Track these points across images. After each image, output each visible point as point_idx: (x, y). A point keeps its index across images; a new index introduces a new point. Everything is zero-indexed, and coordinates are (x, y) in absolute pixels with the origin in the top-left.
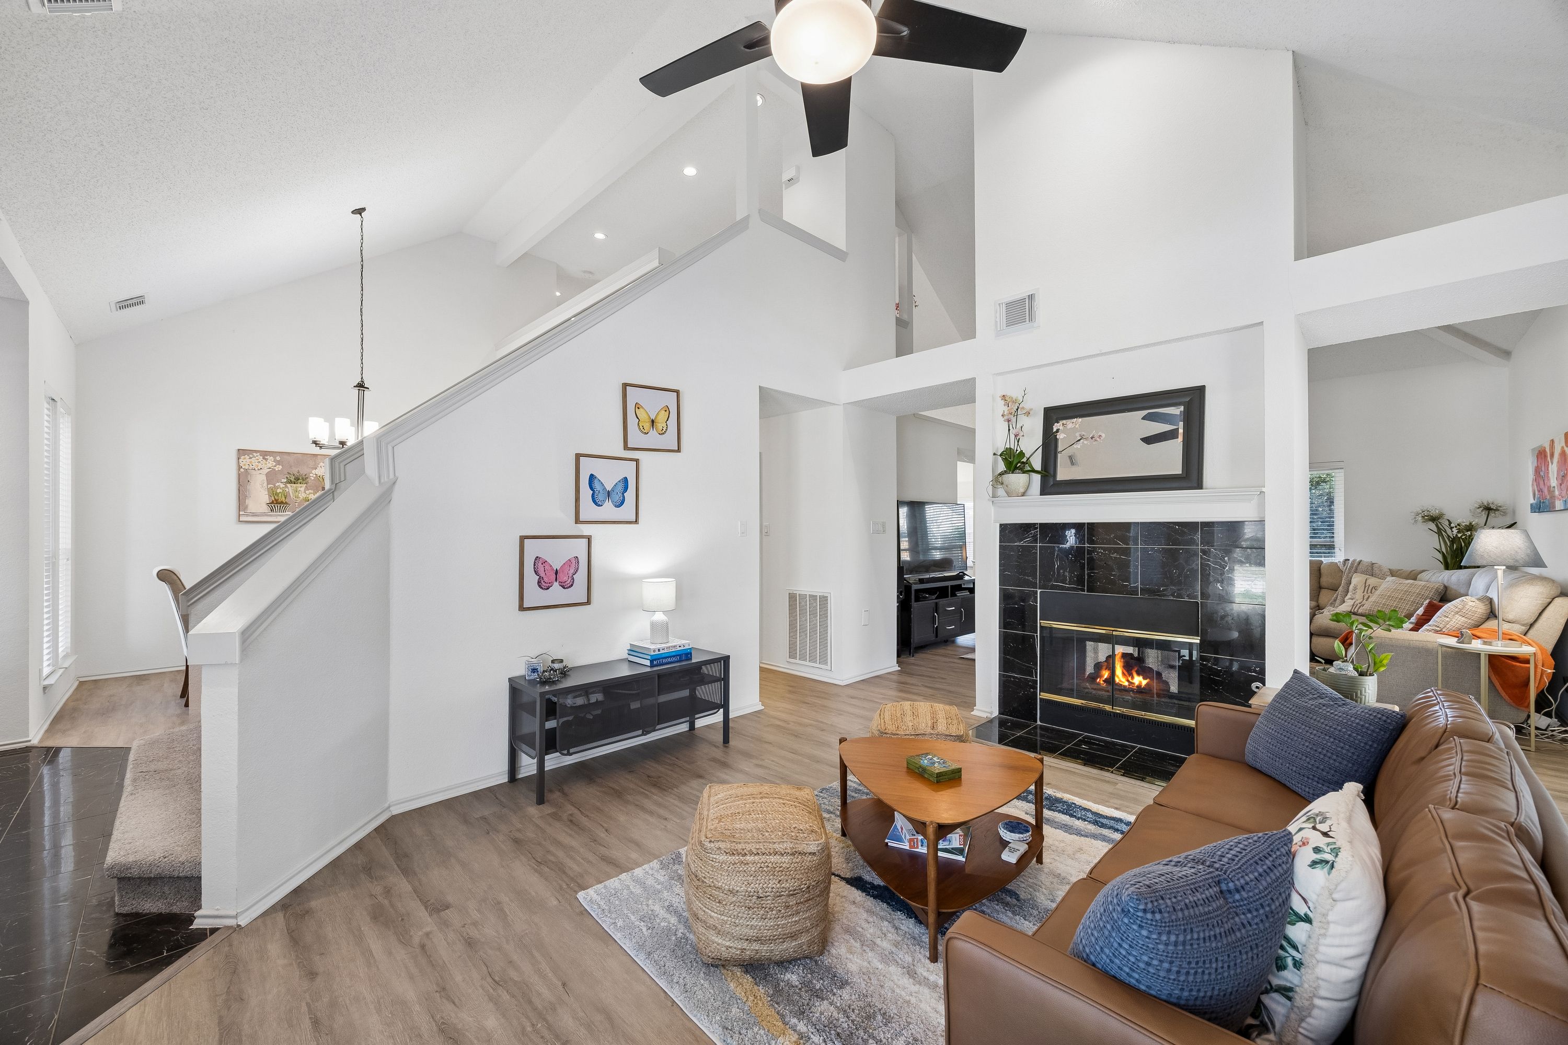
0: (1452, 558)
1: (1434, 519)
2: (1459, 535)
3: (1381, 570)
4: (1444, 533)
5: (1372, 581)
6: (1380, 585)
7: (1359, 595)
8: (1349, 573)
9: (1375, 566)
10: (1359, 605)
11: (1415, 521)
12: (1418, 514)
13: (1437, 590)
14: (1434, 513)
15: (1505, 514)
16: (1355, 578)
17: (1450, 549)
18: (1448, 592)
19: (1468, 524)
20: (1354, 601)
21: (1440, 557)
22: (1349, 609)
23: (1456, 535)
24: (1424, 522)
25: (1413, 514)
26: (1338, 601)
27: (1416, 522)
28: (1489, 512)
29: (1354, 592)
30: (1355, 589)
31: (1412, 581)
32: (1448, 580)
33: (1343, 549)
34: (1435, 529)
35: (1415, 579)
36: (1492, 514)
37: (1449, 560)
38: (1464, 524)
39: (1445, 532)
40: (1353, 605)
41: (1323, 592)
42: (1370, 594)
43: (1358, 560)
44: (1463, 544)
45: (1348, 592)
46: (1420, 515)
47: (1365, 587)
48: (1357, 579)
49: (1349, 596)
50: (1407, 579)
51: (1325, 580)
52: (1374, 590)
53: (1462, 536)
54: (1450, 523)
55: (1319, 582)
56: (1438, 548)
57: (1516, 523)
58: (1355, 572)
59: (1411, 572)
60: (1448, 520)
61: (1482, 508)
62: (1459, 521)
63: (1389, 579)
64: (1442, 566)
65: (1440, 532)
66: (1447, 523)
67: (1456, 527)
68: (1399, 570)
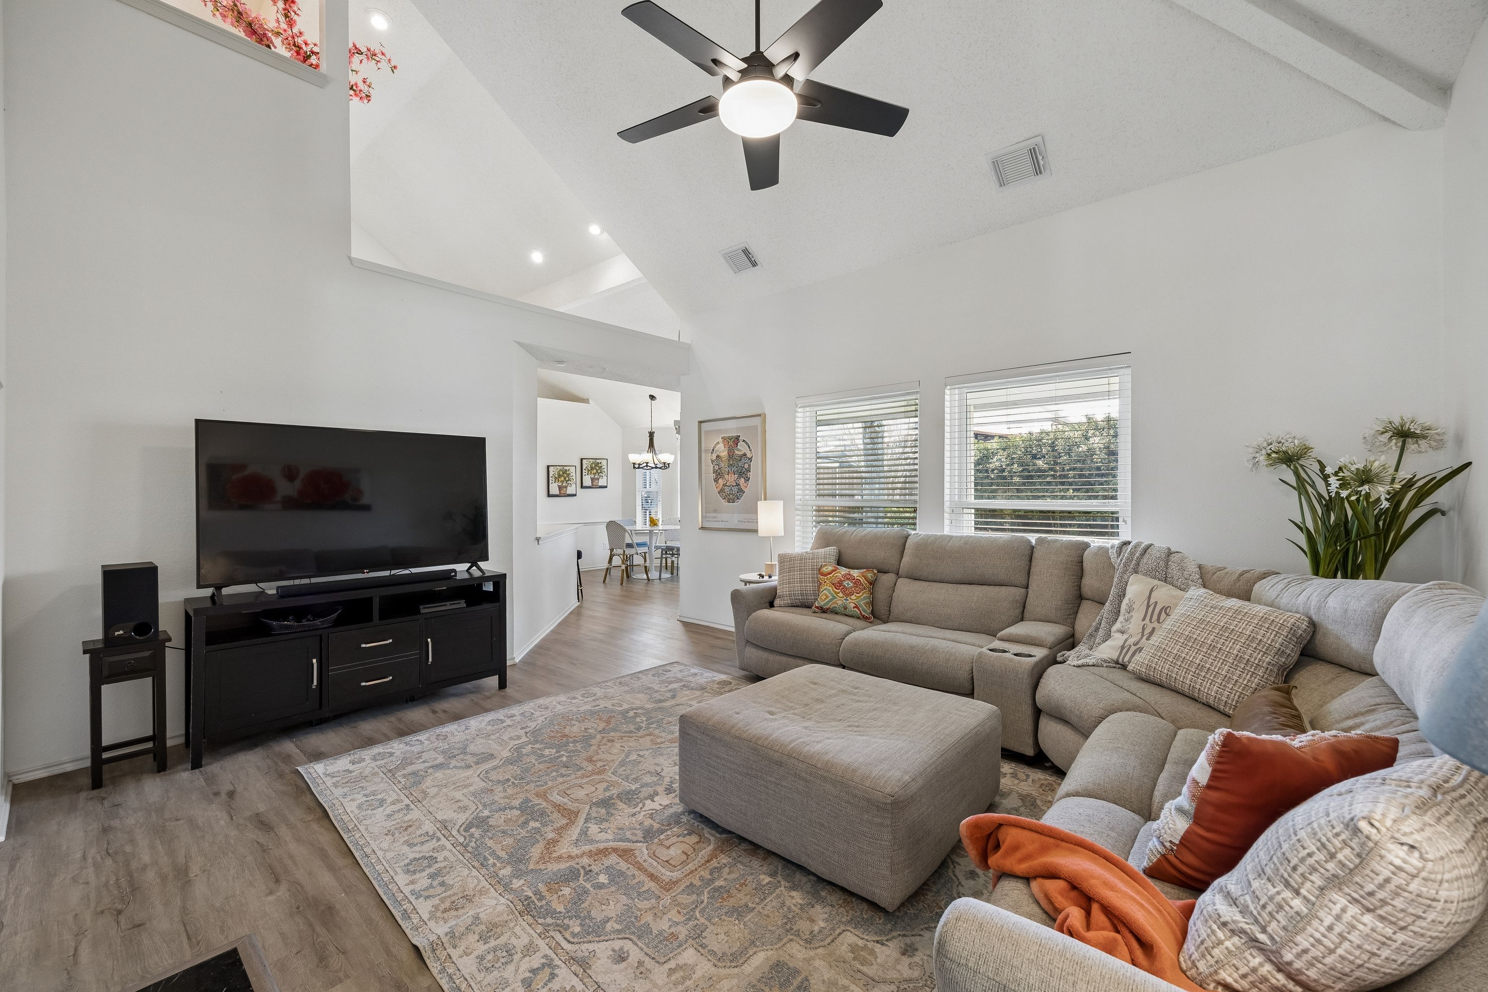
0: (1327, 545)
1: (1289, 459)
2: (1344, 494)
3: (1182, 569)
4: (1310, 489)
5: (1164, 593)
6: (1176, 605)
7: (1135, 625)
8: (1124, 572)
9: (1175, 558)
10: (1133, 648)
11: (1254, 464)
12: (1259, 449)
13: (1292, 631)
14: (1292, 445)
15: (1440, 444)
16: (1132, 584)
17: (1324, 523)
18: (1319, 637)
19: (1360, 466)
20: (1125, 636)
21: (1302, 540)
22: (1114, 655)
23: (1337, 493)
24: (1271, 465)
25: (1251, 450)
26: (1101, 632)
27: (1256, 464)
28: (1404, 443)
29: (1127, 615)
30: (1130, 610)
31: (1234, 603)
32: (1319, 608)
33: (1129, 521)
34: (1292, 480)
35: (1246, 596)
36: (1411, 446)
37: (1321, 548)
38: (1353, 468)
39: (1313, 486)
40: (1123, 647)
41: (1086, 606)
42: (1155, 624)
43: (1146, 543)
44: (1350, 513)
45: (1118, 613)
46: (1264, 452)
47: (1148, 606)
48: (1136, 587)
49: (1117, 626)
50: (1229, 594)
51: (1090, 583)
52: (1163, 615)
53: (1349, 496)
54: (1322, 467)
55: (1080, 587)
56: (1298, 520)
57: (1470, 464)
58: (1136, 572)
59: (1241, 575)
60: (1319, 462)
61: (1390, 434)
62: (1343, 460)
63: (1196, 592)
64: (1306, 562)
65: (1301, 486)
66: (1316, 467)
67: (1336, 474)
68: (1220, 569)
